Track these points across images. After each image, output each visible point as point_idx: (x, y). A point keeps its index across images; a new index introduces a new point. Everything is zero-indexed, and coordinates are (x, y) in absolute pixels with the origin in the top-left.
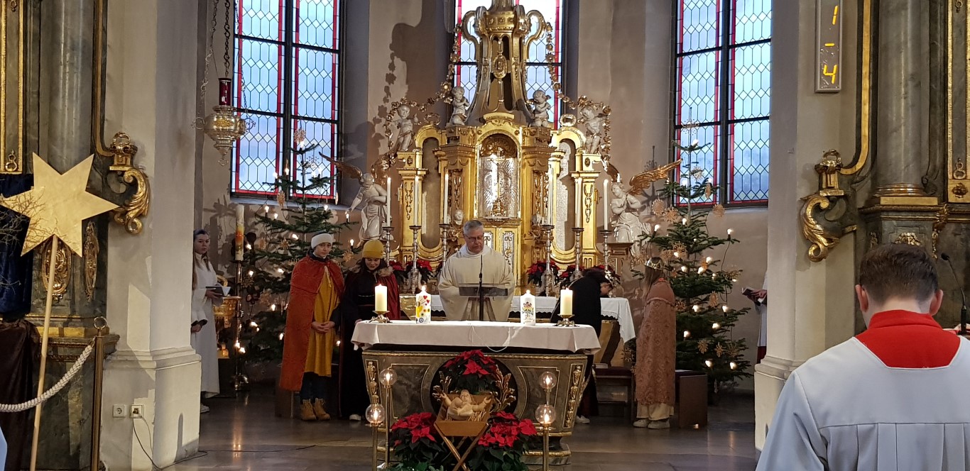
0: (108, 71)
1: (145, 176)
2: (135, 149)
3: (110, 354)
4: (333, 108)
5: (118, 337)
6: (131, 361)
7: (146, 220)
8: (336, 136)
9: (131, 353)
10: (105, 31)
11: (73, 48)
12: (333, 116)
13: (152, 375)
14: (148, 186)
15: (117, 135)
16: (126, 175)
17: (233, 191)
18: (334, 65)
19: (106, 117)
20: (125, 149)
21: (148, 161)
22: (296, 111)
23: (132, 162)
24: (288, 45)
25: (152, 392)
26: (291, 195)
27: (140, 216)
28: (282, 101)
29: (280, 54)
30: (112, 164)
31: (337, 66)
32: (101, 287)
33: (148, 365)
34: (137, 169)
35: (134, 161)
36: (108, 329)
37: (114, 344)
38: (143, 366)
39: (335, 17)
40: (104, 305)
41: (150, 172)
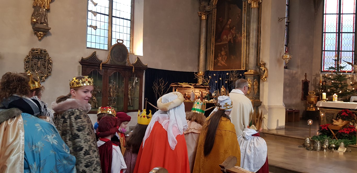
0: (261, 48)
1: (267, 69)
2: (265, 64)
3: (260, 105)
4: (353, 48)
5: (262, 102)
6: (264, 107)
7: (267, 78)
8: (354, 55)
9: (264, 105)
10: (260, 40)
11: (253, 45)
12: (353, 50)
13: (267, 110)
14: (267, 71)
15: (261, 61)
16: (263, 69)
17: (323, 71)
18: (353, 36)
19: (260, 58)
20: (263, 64)
21: (268, 66)
22: (341, 49)
23: (265, 67)
24: (339, 33)
25: (267, 114)
26: (339, 71)
27: (266, 77)
28: (337, 47)
29: (336, 36)
30: (261, 67)
31: (354, 37)
32: (259, 92)
33: (267, 108)
34: (265, 68)
35: (265, 66)
36: (260, 100)
37: (261, 103)
38: (266, 108)
39: (354, 23)
40: (259, 95)
41: (268, 68)
